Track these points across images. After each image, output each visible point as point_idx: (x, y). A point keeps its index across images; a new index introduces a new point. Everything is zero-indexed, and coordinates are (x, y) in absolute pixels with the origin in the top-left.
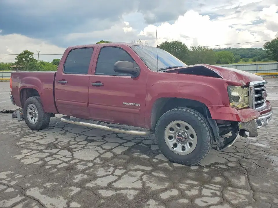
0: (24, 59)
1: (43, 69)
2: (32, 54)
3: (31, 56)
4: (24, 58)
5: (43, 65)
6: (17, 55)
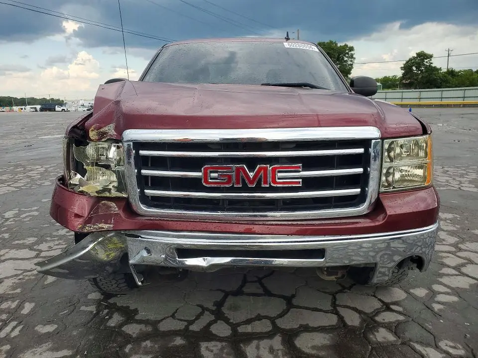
0: (414, 68)
1: (448, 85)
2: (430, 57)
3: (427, 62)
4: (413, 66)
5: (450, 77)
6: (405, 62)
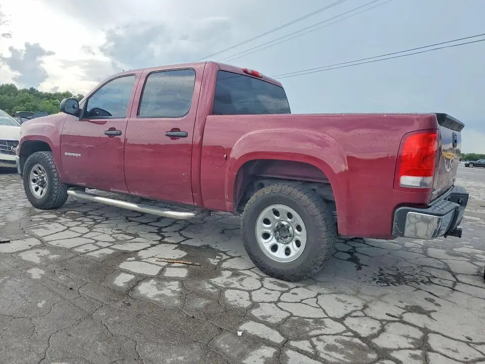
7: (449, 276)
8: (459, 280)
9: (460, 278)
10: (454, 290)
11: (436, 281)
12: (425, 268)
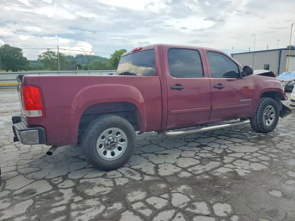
7: (23, 171)
8: (16, 172)
9: (16, 173)
10: (16, 165)
11: (27, 165)
12: (38, 169)
